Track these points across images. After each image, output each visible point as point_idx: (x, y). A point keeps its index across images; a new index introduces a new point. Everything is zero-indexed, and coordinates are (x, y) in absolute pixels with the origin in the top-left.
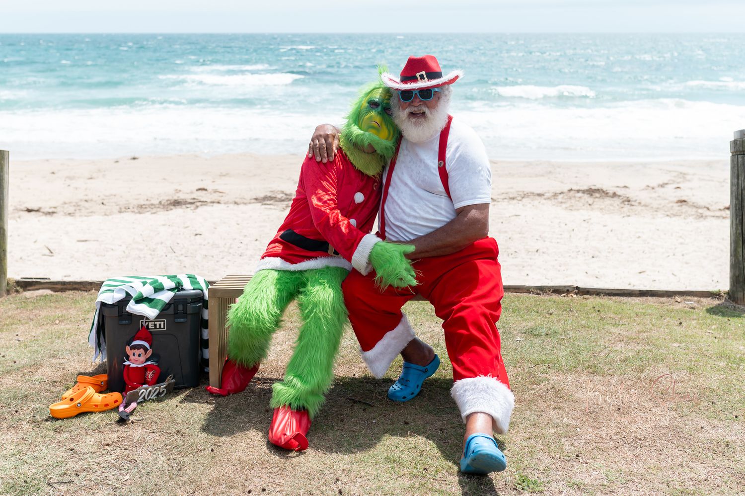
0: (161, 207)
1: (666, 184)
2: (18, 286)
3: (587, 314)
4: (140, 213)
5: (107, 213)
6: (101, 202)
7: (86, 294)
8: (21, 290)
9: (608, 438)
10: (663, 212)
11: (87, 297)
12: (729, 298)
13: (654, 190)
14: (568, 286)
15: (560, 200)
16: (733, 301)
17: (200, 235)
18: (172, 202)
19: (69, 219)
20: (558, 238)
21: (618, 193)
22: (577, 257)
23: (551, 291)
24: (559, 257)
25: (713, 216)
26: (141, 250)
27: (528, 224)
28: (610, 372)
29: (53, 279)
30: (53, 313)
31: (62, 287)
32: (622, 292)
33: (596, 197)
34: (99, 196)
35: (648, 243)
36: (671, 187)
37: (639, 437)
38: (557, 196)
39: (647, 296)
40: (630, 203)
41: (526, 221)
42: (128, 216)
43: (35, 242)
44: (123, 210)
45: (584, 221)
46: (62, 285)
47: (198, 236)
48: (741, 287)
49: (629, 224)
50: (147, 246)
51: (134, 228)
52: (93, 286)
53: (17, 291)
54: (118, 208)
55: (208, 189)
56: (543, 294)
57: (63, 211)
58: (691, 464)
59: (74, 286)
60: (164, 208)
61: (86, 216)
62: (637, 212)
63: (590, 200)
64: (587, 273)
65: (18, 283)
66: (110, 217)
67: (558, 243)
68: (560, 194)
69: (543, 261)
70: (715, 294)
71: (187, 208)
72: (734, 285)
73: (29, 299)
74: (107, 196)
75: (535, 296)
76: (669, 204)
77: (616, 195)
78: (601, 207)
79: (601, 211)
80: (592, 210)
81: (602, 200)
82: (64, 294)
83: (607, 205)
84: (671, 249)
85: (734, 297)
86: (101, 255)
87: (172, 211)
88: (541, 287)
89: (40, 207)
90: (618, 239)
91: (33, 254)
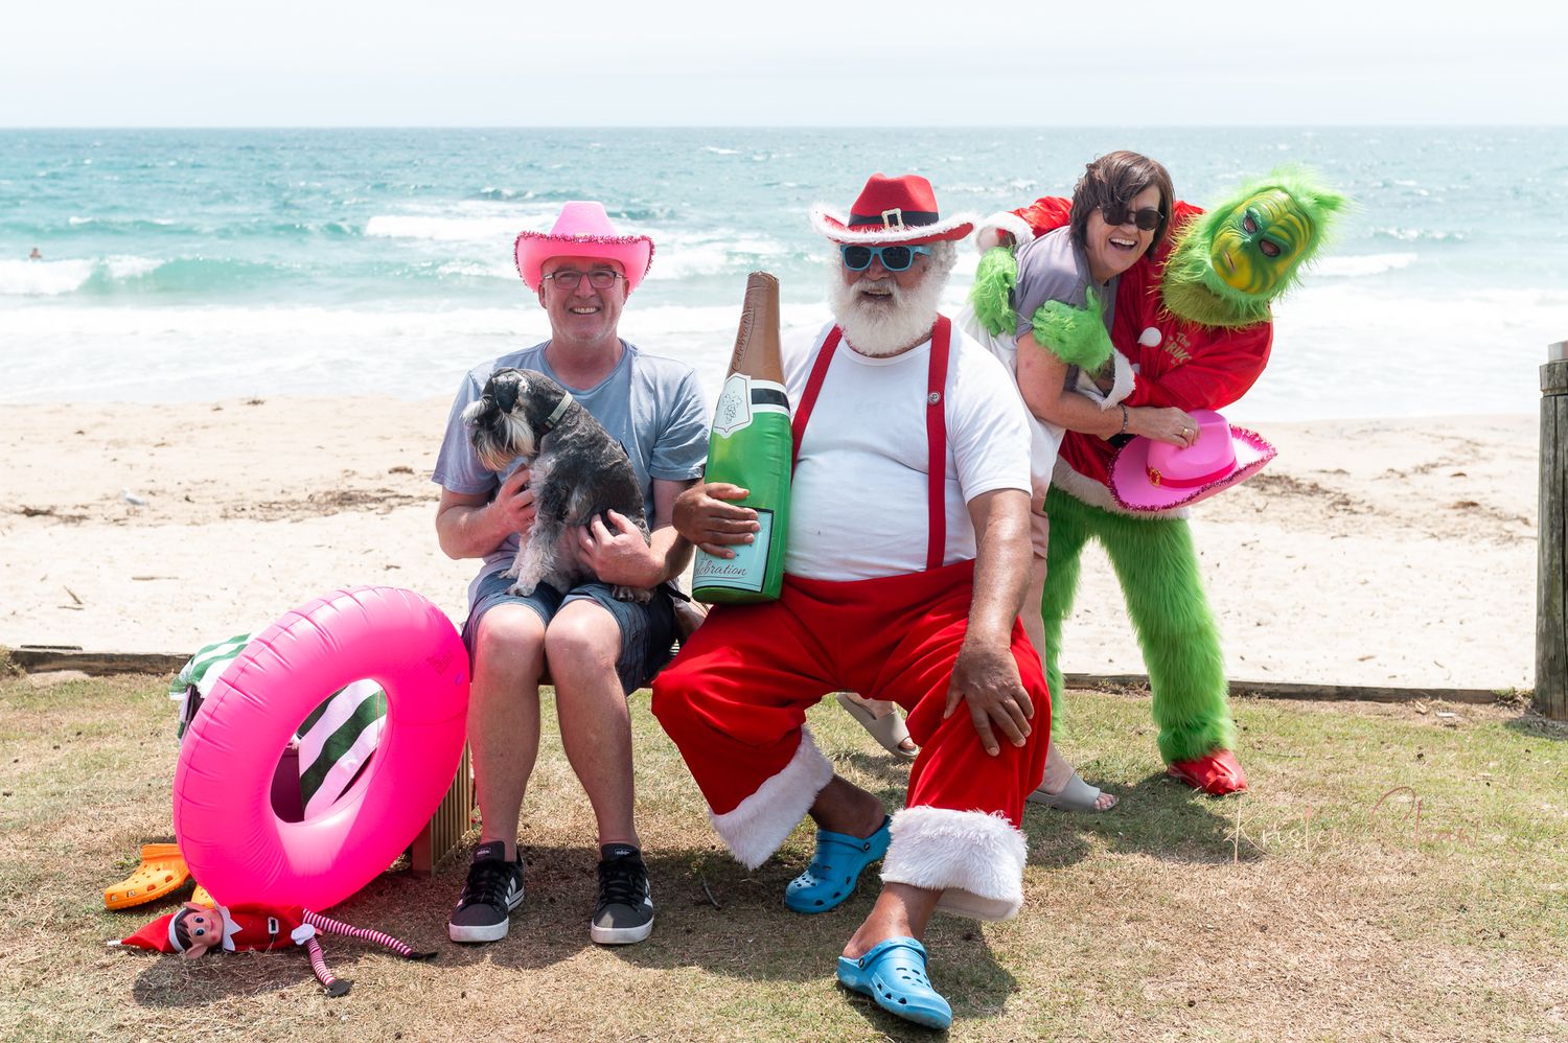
0: (313, 507)
1: (1434, 466)
2: (16, 662)
4: (268, 520)
5: (197, 521)
6: (184, 495)
7: (157, 680)
8: (22, 671)
10: (1426, 530)
11: (160, 687)
13: (1403, 479)
17: (397, 568)
18: (336, 496)
19: (115, 530)
21: (1320, 486)
29: (90, 648)
30: (89, 719)
31: (107, 665)
33: (1274, 494)
34: (179, 484)
35: (1385, 595)
36: (1444, 473)
40: (1348, 507)
42: (243, 527)
43: (43, 579)
44: (231, 512)
45: (1244, 545)
46: (106, 662)
47: (393, 570)
49: (1345, 554)
50: (281, 591)
51: (254, 552)
52: (170, 665)
53: (15, 673)
54: (220, 508)
55: (414, 470)
57: (102, 515)
59: (132, 665)
60: (318, 510)
61: (150, 526)
62: (1364, 528)
63: (1260, 500)
64: (1243, 658)
65: (15, 656)
66: (204, 528)
70: (1502, 697)
71: (370, 509)
73: (38, 689)
74: (196, 483)
76: (1437, 510)
77: (1318, 489)
78: (1283, 516)
79: (1283, 524)
80: (1262, 522)
81: (1285, 500)
82: (111, 681)
83: (1298, 512)
84: (1436, 608)
86: (185, 609)
87: (336, 517)
88: (1123, 677)
89: (53, 505)
90: (1318, 586)
91: (40, 606)
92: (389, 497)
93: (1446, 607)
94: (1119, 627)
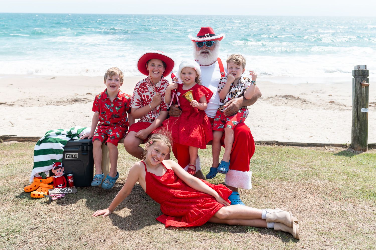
0: (68, 102)
1: (325, 93)
2: (1, 139)
3: (281, 154)
4: (57, 105)
5: (40, 105)
6: (37, 100)
7: (35, 143)
8: (3, 141)
10: (323, 107)
12: (351, 147)
14: (273, 141)
15: (271, 101)
16: (353, 149)
17: (88, 116)
18: (74, 100)
20: (269, 120)
21: (300, 98)
22: (279, 129)
23: (264, 143)
24: (270, 129)
25: (348, 110)
26: (59, 124)
27: (254, 112)
28: (292, 180)
29: (18, 136)
30: (19, 152)
31: (23, 139)
32: (299, 144)
33: (289, 100)
34: (36, 97)
35: (314, 122)
36: (327, 95)
37: (304, 209)
38: (270, 99)
39: (311, 146)
40: (306, 103)
41: (254, 111)
42: (51, 107)
43: (4, 119)
44: (49, 103)
45: (283, 111)
48: (357, 142)
49: (305, 113)
50: (61, 122)
51: (54, 113)
54: (46, 103)
55: (92, 94)
56: (260, 145)
57: (18, 104)
58: (328, 221)
59: (29, 139)
60: (69, 103)
61: (29, 107)
62: (309, 107)
63: (286, 101)
64: (283, 137)
65: (1, 137)
66: (42, 107)
67: (269, 122)
68: (271, 98)
69: (262, 131)
70: (344, 145)
71: (82, 103)
72: (353, 141)
73: (7, 145)
74: (40, 97)
75: (257, 145)
76: (325, 103)
78: (291, 104)
79: (291, 106)
80: (287, 106)
81: (292, 101)
82: (24, 143)
83: (295, 104)
84: (326, 125)
85: (353, 147)
86: (38, 126)
87: (73, 105)
88: (260, 141)
89: (6, 102)
90: (299, 120)
91: (3, 125)
92: (86, 100)
93: (328, 125)
94: (255, 130)
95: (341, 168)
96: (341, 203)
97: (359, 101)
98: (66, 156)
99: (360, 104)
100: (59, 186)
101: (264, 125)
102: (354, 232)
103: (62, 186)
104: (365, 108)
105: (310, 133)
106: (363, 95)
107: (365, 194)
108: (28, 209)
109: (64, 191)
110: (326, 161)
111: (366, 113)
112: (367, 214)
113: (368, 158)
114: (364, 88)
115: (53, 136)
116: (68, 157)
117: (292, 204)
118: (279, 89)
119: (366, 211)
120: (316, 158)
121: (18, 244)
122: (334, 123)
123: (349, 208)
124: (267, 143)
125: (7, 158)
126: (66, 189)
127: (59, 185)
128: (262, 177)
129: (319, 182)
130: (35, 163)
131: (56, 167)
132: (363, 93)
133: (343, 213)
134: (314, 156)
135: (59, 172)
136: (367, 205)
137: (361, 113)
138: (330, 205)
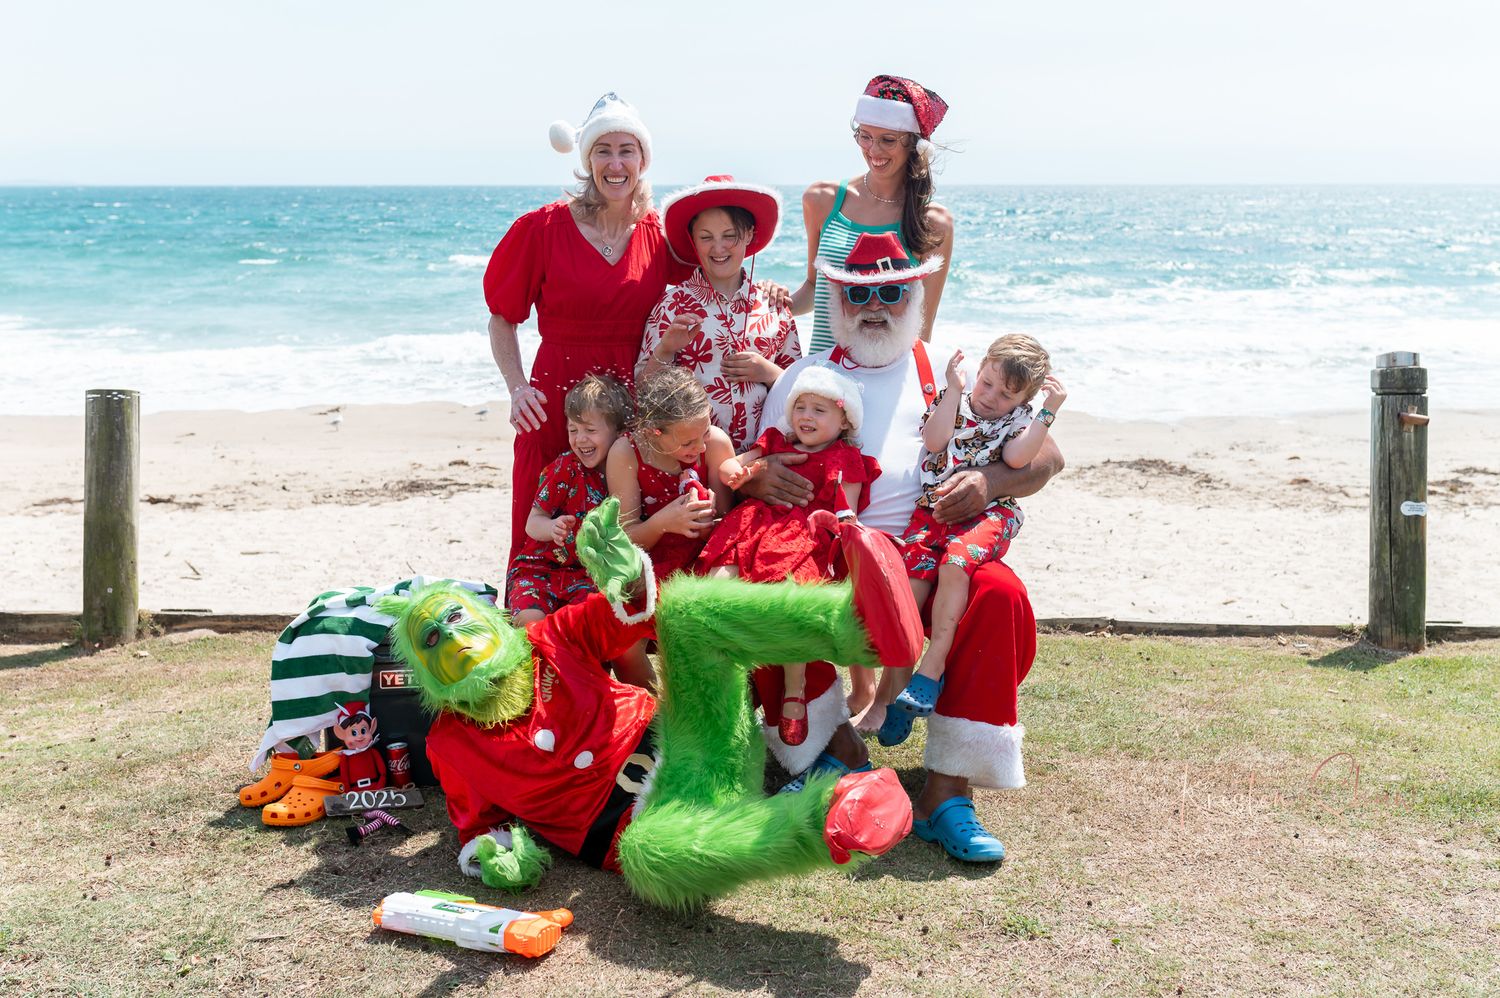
0: (388, 493)
1: (1275, 451)
2: (158, 623)
3: (1128, 663)
4: (351, 505)
5: (292, 506)
6: (281, 486)
8: (162, 631)
9: (1158, 856)
10: (1270, 501)
12: (1367, 638)
14: (1098, 619)
15: (1088, 480)
16: (1374, 643)
17: (459, 542)
18: (406, 485)
19: (225, 515)
20: (1084, 545)
21: (1188, 468)
22: (1117, 578)
23: (1068, 627)
24: (1086, 578)
25: (1355, 507)
26: (356, 568)
28: (1164, 754)
29: (217, 611)
30: (221, 668)
31: (232, 624)
32: (1189, 627)
33: (1153, 475)
34: (277, 476)
35: (1241, 553)
36: (1283, 456)
37: (1208, 854)
38: (1085, 472)
39: (1230, 636)
40: (1209, 484)
42: (329, 510)
43: (167, 555)
44: (321, 499)
45: (1131, 515)
46: (232, 621)
47: (455, 544)
48: (1387, 619)
49: (1209, 521)
50: (364, 562)
51: (340, 531)
53: (156, 633)
54: (311, 495)
55: (470, 463)
56: (1055, 632)
57: (214, 502)
58: (1291, 894)
59: (255, 623)
60: (392, 496)
61: (254, 510)
62: (1222, 501)
63: (1142, 480)
64: (1133, 604)
65: (157, 618)
66: (298, 512)
67: (1084, 553)
68: (1089, 469)
69: (1058, 585)
70: (1344, 631)
71: (435, 495)
72: (1377, 616)
73: (176, 645)
74: (292, 476)
75: (1042, 635)
76: (1278, 485)
77: (1187, 470)
78: (1160, 492)
79: (1160, 498)
80: (1144, 497)
81: (1162, 480)
82: (237, 637)
83: (1171, 488)
84: (1280, 563)
85: (1376, 636)
86: (285, 578)
87: (407, 501)
88: (1052, 620)
89: (173, 494)
90: (1188, 547)
91: (165, 577)
92: (450, 485)
94: (1036, 581)
95: (1334, 709)
96: (1335, 831)
97: (1393, 478)
98: (384, 681)
99: (1398, 488)
100: (362, 783)
101: (1067, 563)
102: (1382, 932)
103: (369, 784)
104: (1416, 501)
105: (1225, 589)
106: (1407, 457)
107: (1420, 800)
108: (253, 864)
109: (378, 800)
110: (1281, 688)
111: (1417, 517)
112: (1426, 867)
113: (1426, 676)
114: (1412, 430)
115: (337, 610)
116: (389, 683)
117: (1166, 835)
118: (1119, 440)
119: (1424, 859)
120: (1247, 677)
121: (220, 987)
122: (1307, 555)
123: (1363, 847)
124: (1079, 626)
125: (178, 688)
126: (385, 794)
127: (359, 782)
128: (1062, 745)
129: (1259, 759)
130: (275, 704)
131: (350, 718)
132: (1406, 448)
133: (1344, 866)
134: (1240, 668)
135: (359, 736)
136: (1425, 836)
137: (1402, 519)
138: (1296, 836)
